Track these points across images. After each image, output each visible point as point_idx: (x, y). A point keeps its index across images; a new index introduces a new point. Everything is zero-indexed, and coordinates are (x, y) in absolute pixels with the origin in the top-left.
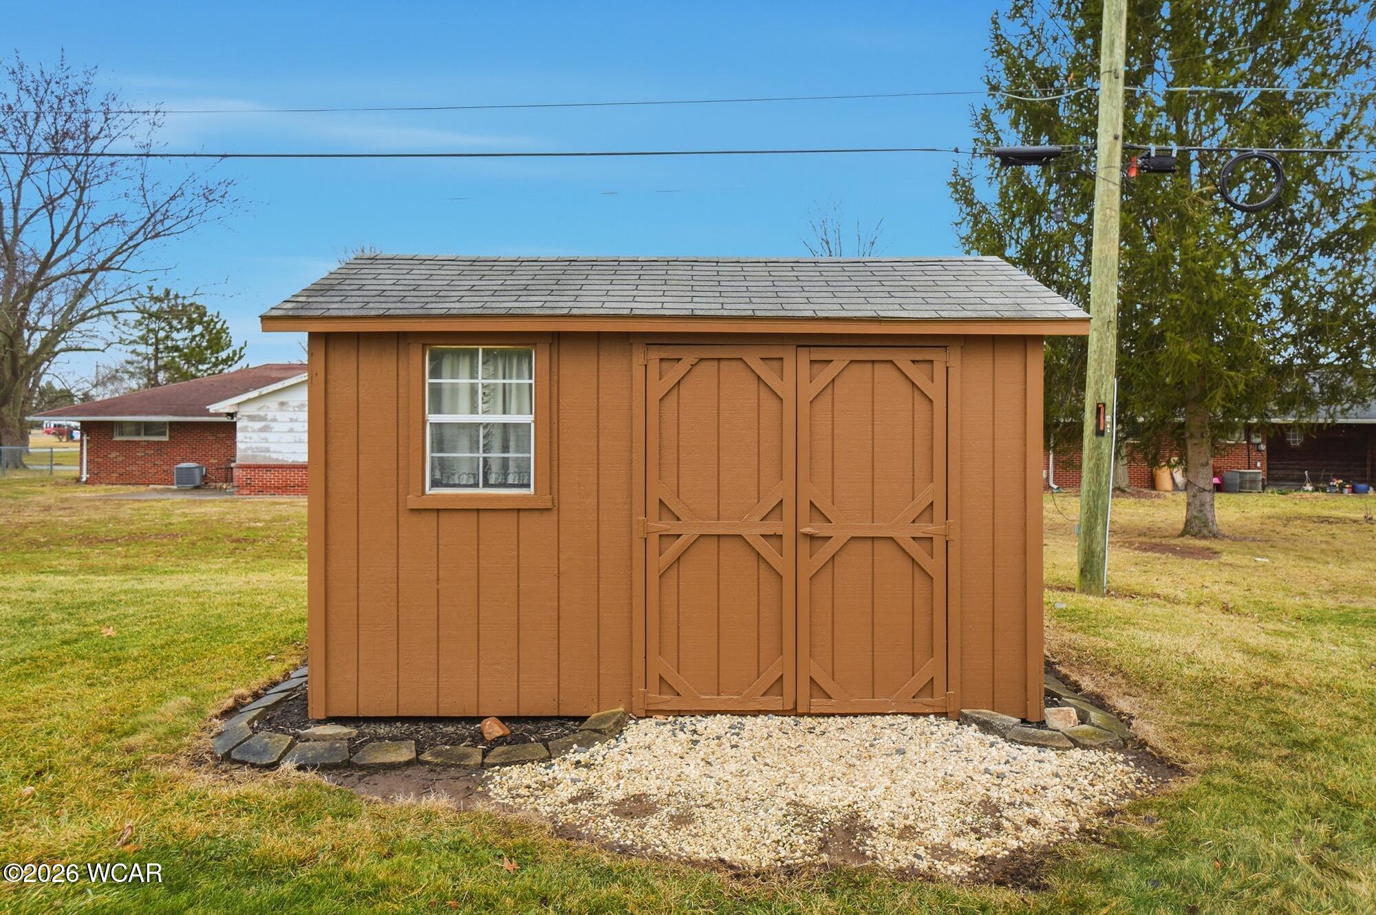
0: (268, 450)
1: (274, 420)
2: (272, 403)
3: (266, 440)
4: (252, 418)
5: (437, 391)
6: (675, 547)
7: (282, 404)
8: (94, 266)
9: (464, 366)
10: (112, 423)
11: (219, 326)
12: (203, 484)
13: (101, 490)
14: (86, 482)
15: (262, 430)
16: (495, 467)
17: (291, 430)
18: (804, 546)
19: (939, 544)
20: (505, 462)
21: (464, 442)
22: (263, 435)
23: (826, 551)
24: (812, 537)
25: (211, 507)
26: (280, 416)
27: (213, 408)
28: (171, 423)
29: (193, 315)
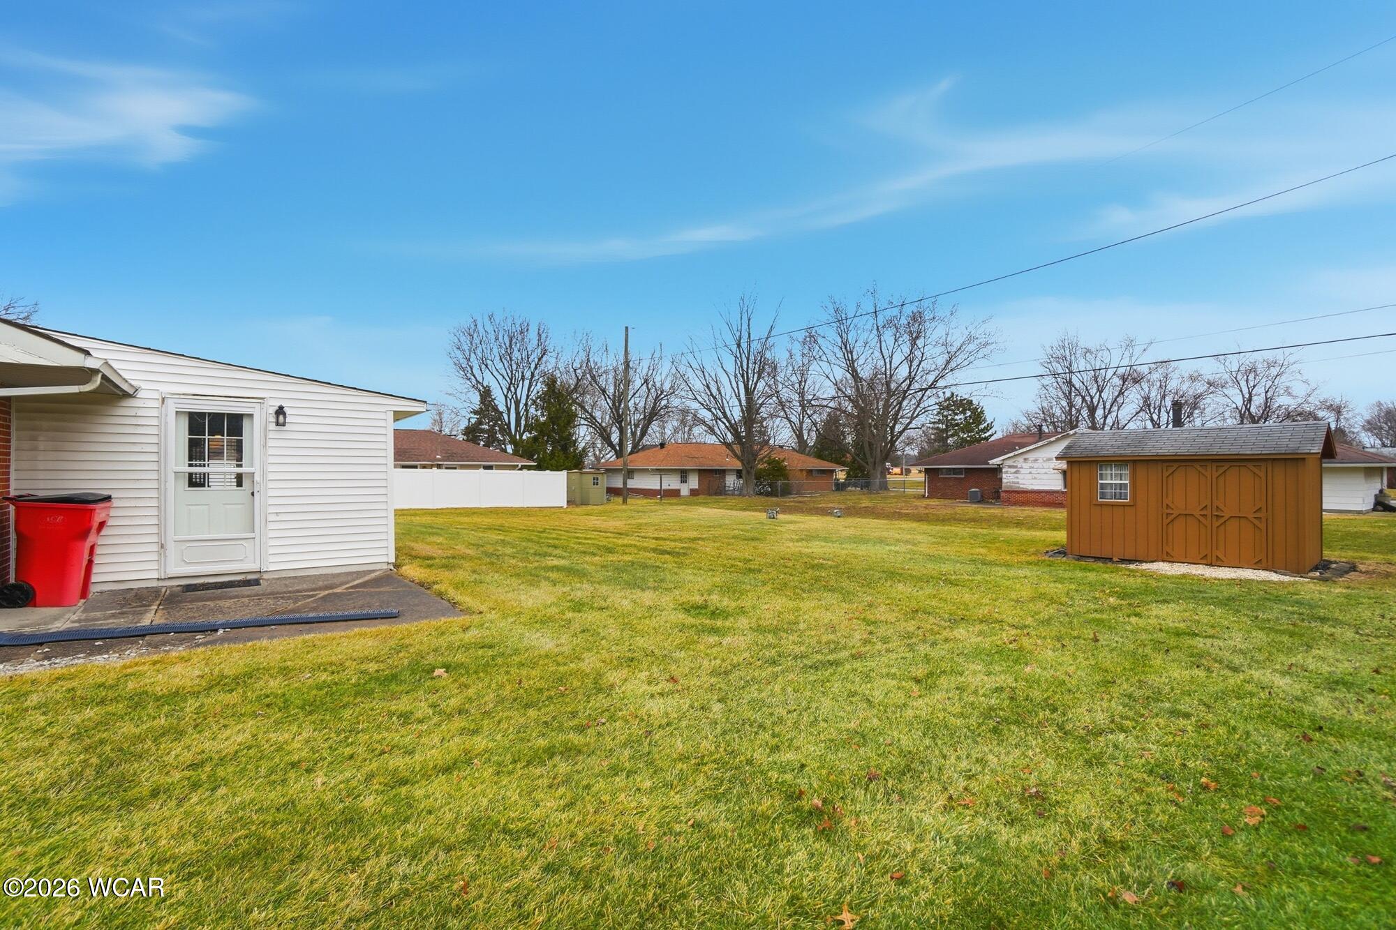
0: (1018, 483)
1: (1022, 468)
2: (1021, 459)
3: (1017, 478)
4: (1010, 467)
5: (1101, 474)
6: (1171, 518)
7: (1025, 459)
8: (925, 386)
9: (1109, 469)
10: (938, 469)
11: (979, 410)
12: (982, 500)
13: (934, 502)
14: (928, 497)
15: (1016, 472)
16: (1118, 494)
17: (1030, 473)
18: (1214, 519)
19: (1264, 520)
20: (1121, 493)
21: (1109, 487)
22: (1016, 475)
23: (1222, 520)
24: (1217, 516)
25: (995, 511)
26: (1024, 465)
27: (991, 462)
28: (966, 469)
29: (966, 405)
